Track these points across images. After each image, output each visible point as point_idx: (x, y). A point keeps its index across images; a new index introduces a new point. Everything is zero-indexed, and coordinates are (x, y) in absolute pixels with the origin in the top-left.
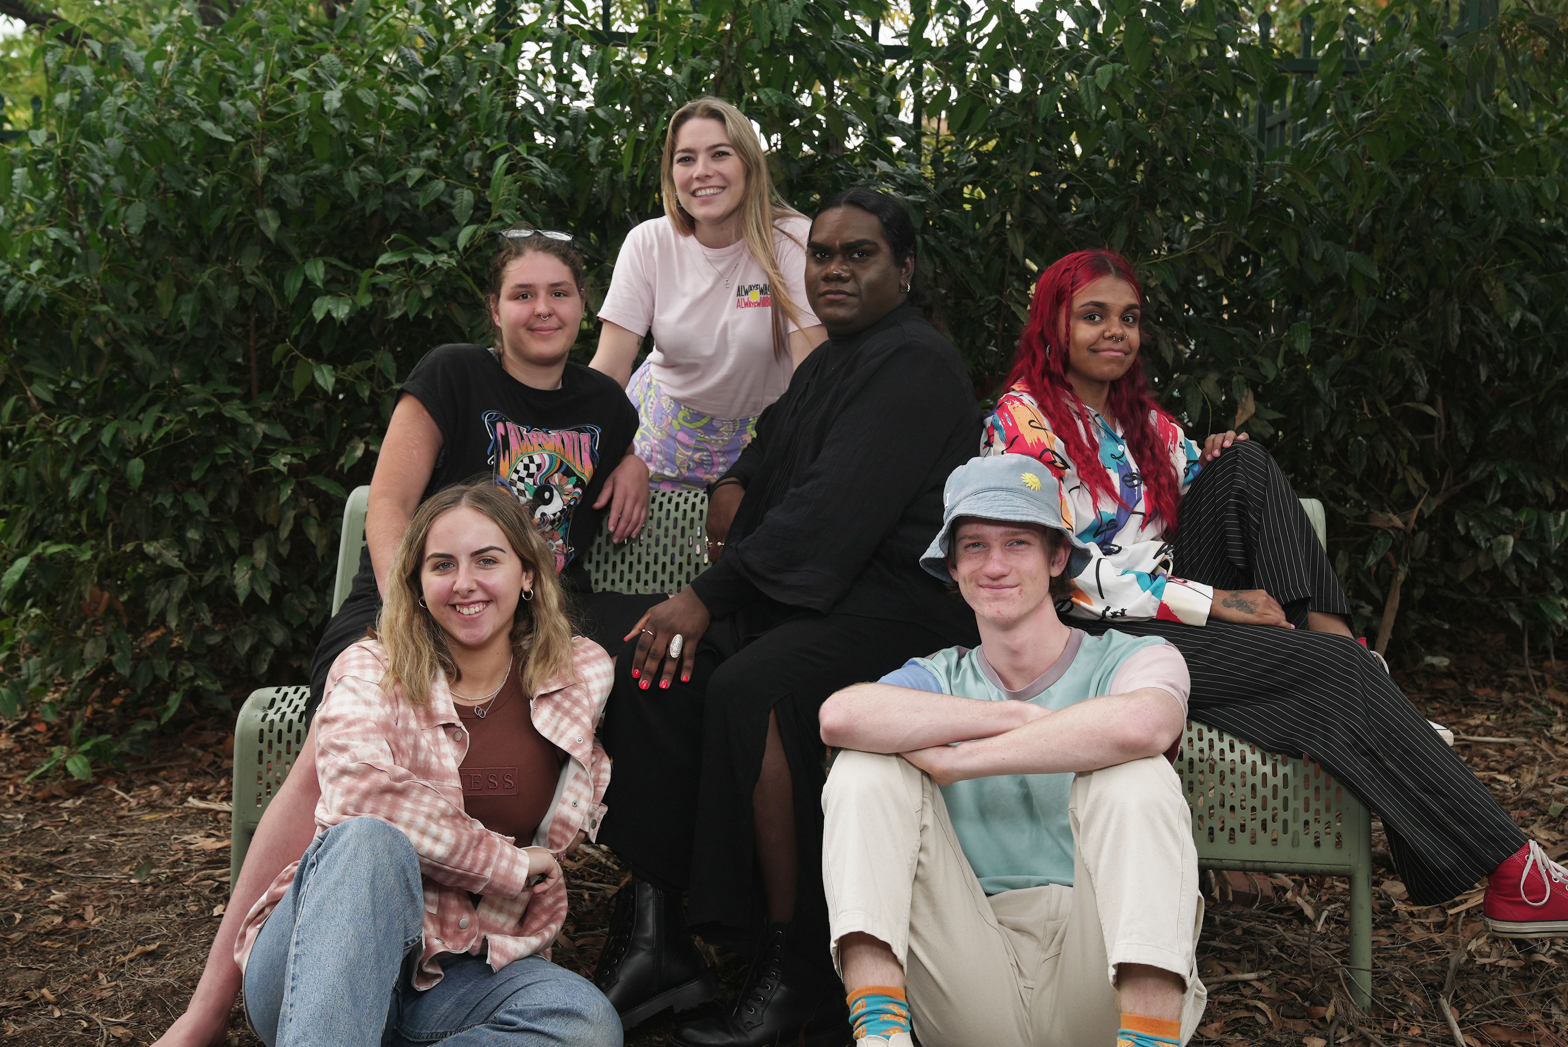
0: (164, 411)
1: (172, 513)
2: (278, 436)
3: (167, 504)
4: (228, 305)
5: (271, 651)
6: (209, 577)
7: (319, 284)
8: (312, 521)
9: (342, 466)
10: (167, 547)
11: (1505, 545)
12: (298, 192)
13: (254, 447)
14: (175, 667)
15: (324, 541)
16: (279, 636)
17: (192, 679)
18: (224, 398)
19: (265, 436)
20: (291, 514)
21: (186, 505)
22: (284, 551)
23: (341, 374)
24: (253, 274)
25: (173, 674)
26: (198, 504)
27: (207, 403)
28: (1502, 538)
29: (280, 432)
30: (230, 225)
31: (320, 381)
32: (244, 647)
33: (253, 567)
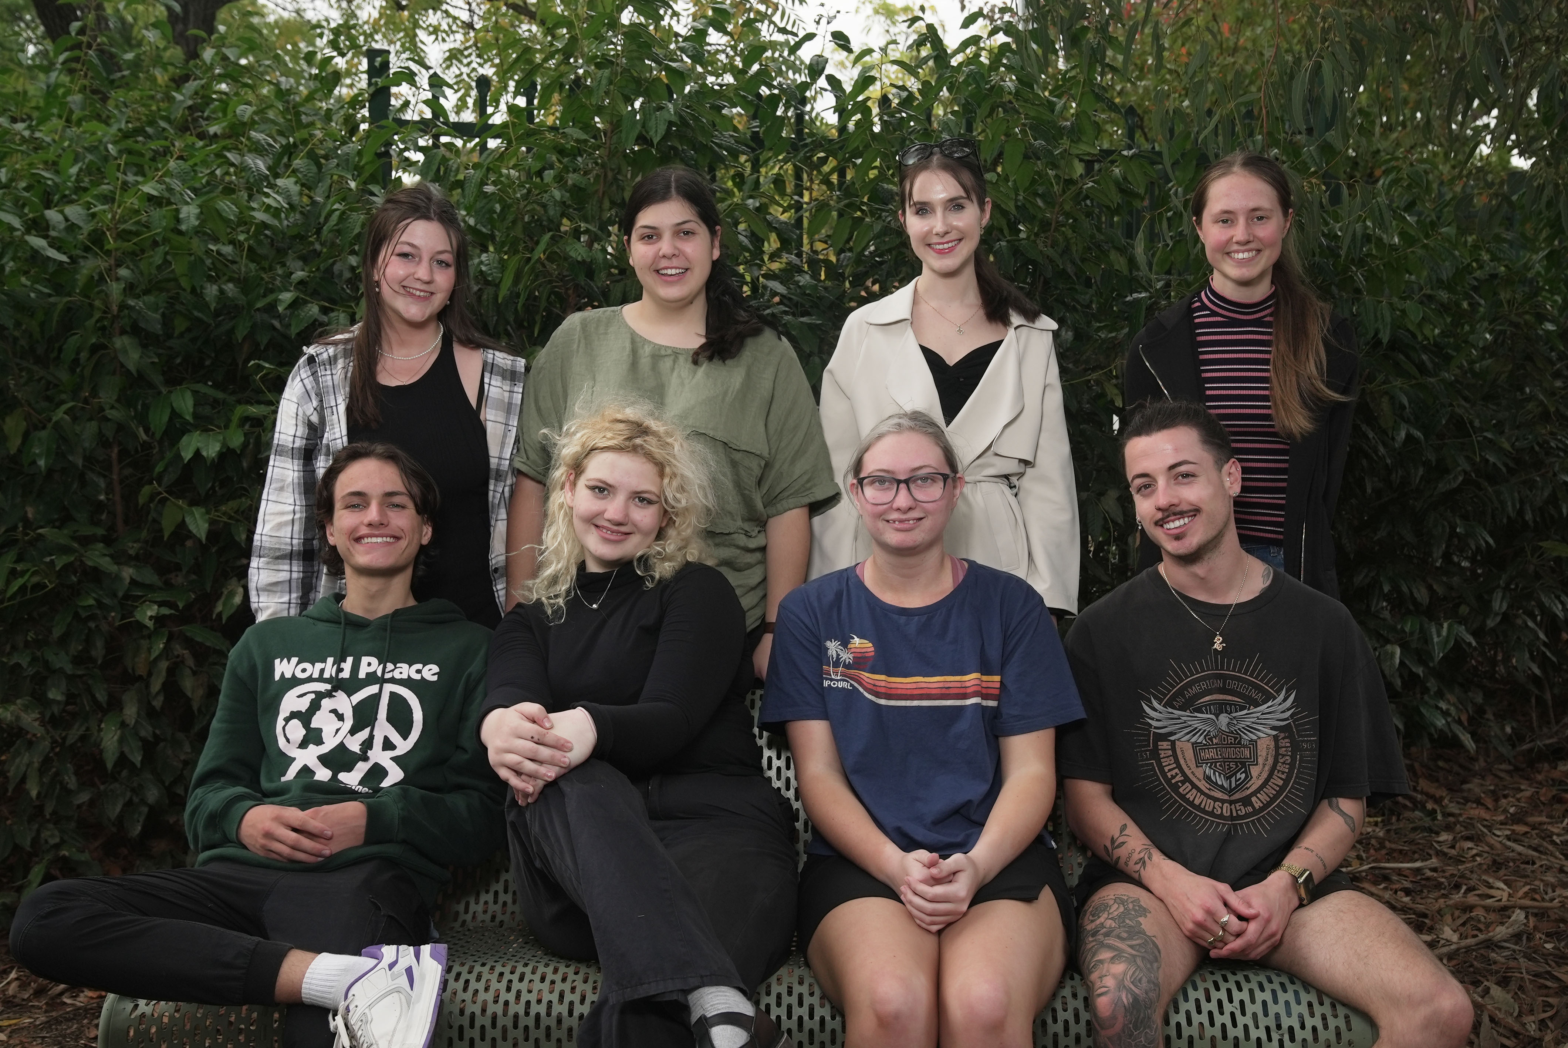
0: (19, 560)
1: (31, 671)
2: (148, 582)
3: (25, 664)
4: (87, 445)
5: (145, 810)
6: (74, 735)
7: (188, 418)
8: (188, 672)
9: (220, 615)
10: (26, 708)
11: (1393, 655)
12: (157, 316)
13: (120, 594)
14: (38, 832)
15: (201, 692)
16: (153, 794)
17: (57, 846)
18: (86, 541)
19: (133, 582)
20: (164, 665)
21: (46, 663)
22: (157, 703)
23: (214, 514)
24: (112, 407)
25: (35, 841)
26: (61, 661)
27: (65, 550)
28: (1389, 647)
29: (149, 576)
30: (84, 355)
31: (192, 528)
32: (114, 810)
33: (123, 725)
